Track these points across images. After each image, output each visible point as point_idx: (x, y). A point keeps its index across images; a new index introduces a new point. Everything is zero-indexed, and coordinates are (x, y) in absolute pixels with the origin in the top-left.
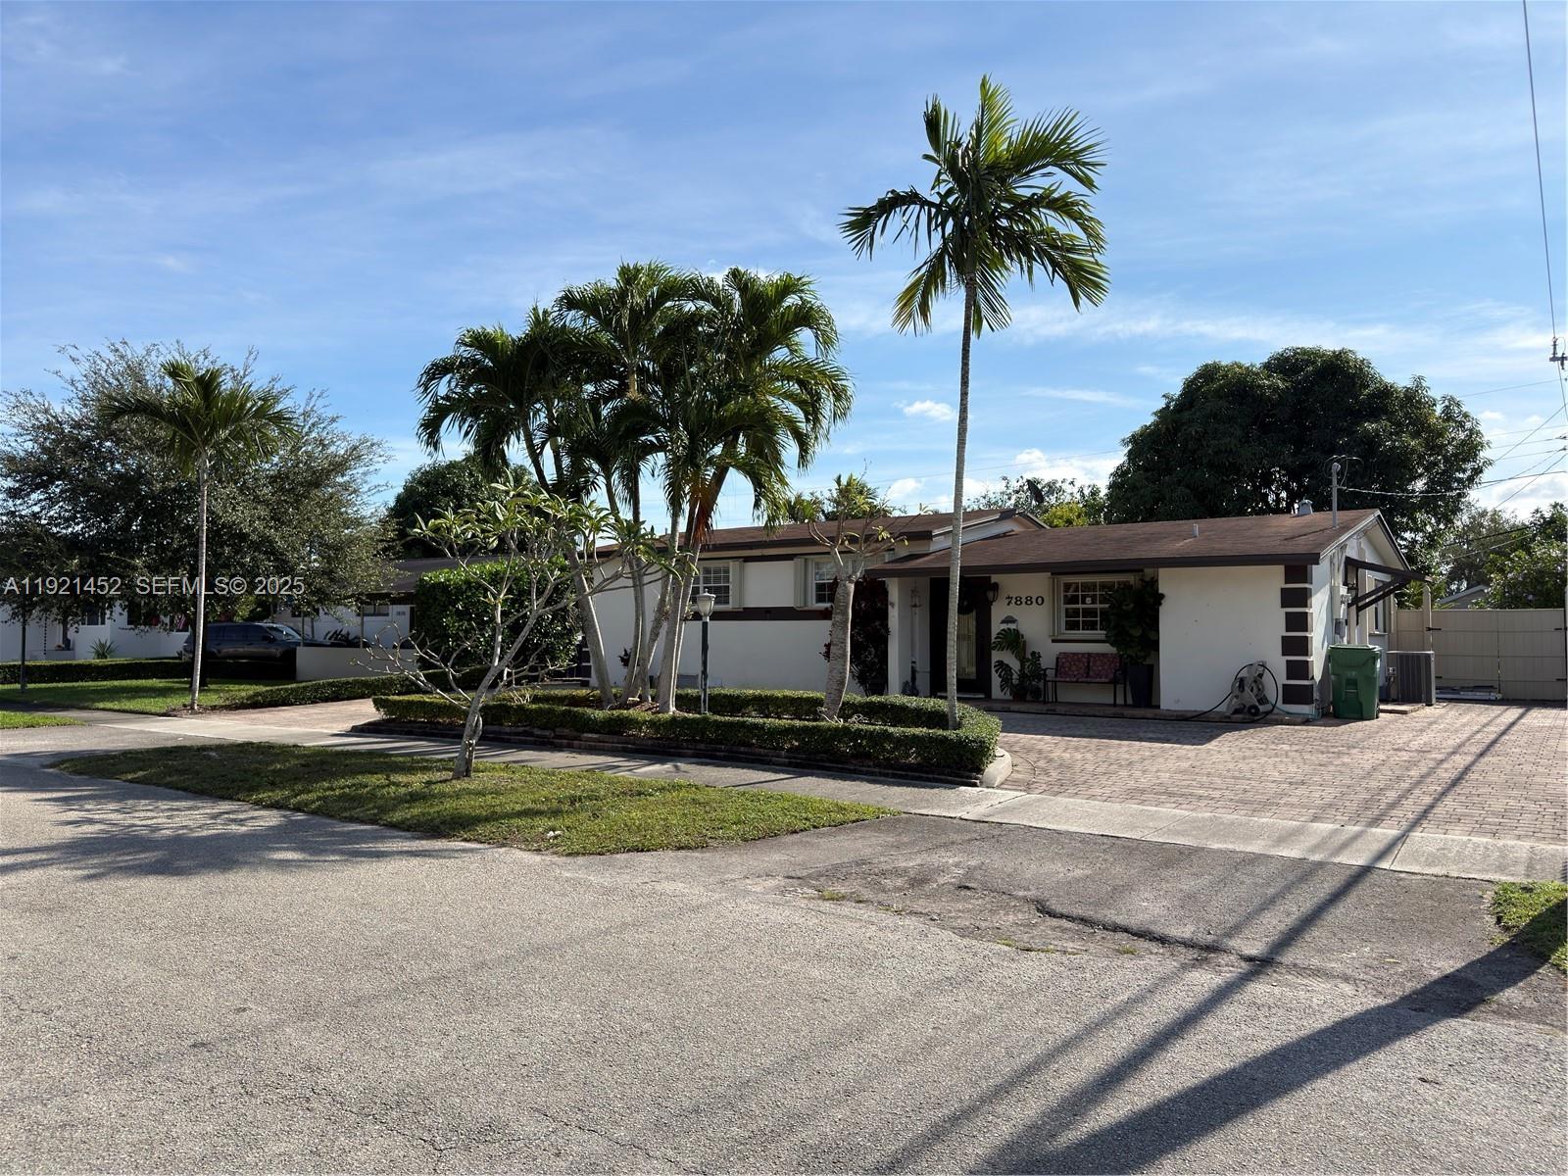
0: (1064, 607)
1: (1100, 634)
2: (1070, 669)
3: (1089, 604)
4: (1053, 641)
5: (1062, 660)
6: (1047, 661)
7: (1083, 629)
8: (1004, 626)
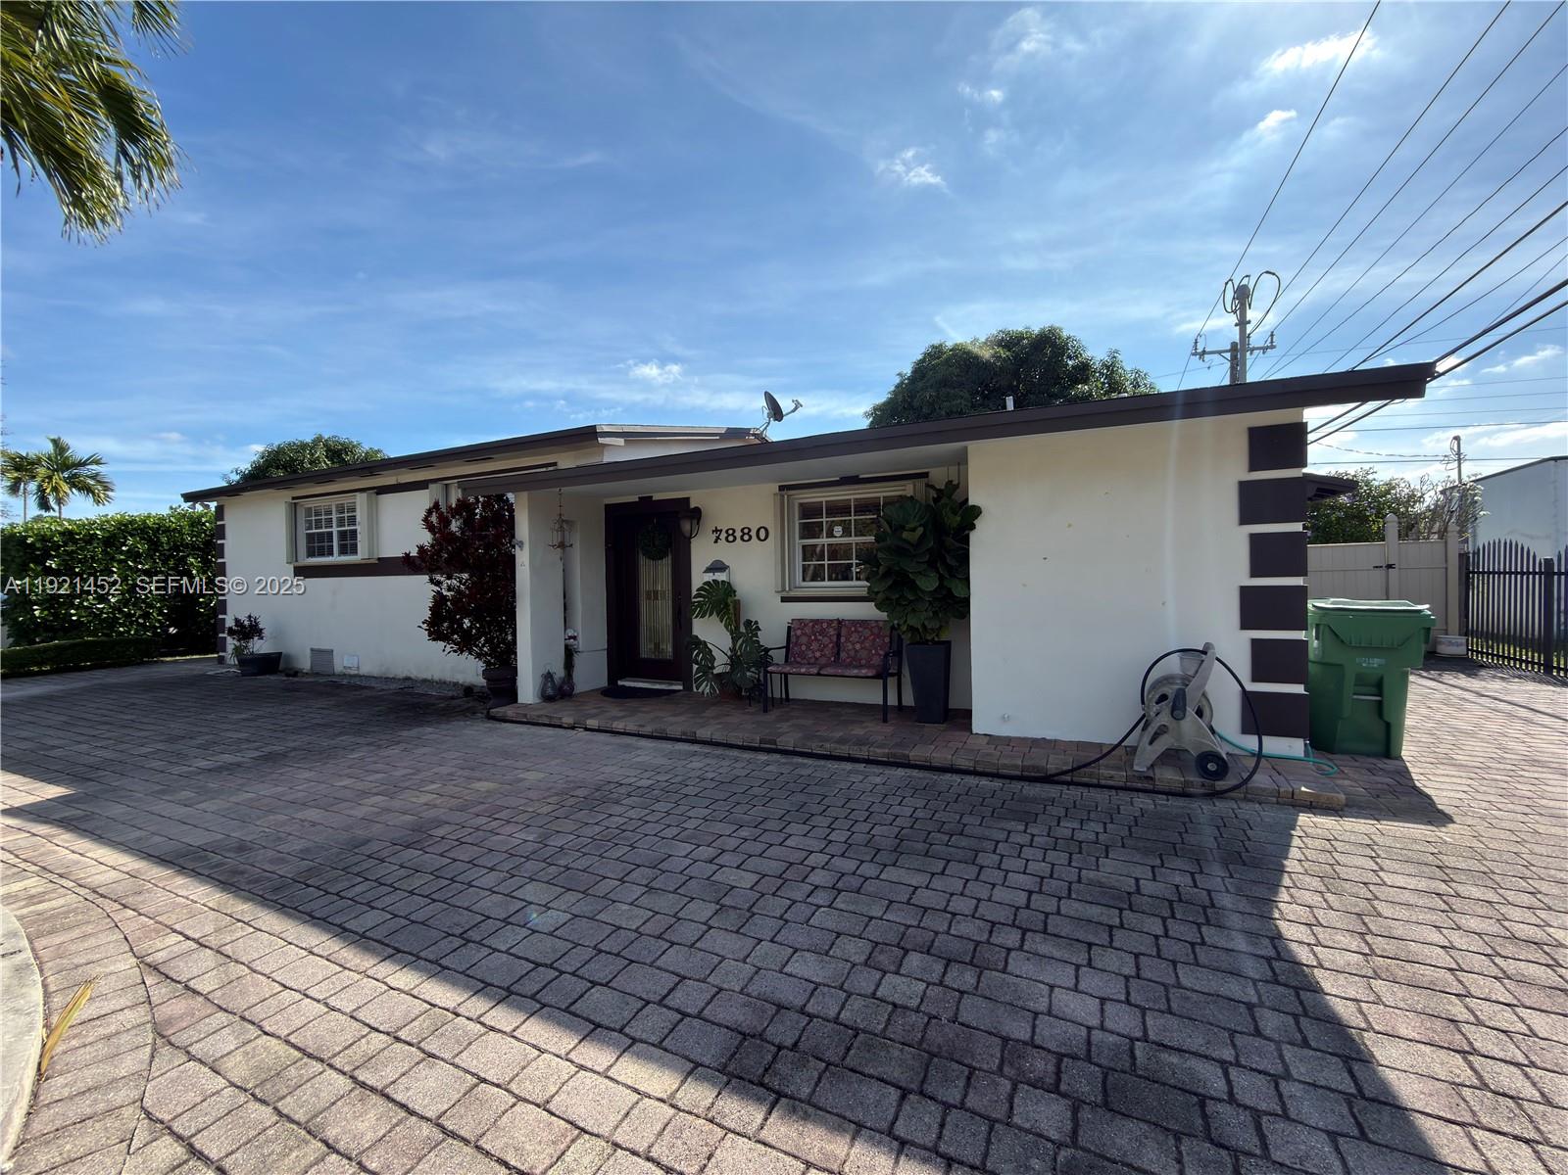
0: (799, 543)
1: (859, 586)
2: (808, 648)
3: (839, 537)
4: (784, 600)
5: (797, 631)
6: (772, 635)
7: (830, 579)
8: (709, 577)
